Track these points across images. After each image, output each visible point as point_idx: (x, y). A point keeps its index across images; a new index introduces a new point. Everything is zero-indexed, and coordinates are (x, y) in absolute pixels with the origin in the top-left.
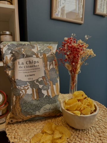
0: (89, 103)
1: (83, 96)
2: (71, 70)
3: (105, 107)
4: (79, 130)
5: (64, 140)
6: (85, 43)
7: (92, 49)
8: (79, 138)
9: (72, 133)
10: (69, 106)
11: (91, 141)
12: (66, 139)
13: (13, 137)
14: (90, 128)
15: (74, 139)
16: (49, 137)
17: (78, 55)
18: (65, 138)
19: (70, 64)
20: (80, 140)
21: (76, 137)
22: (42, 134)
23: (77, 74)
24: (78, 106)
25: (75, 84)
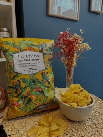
0: (85, 95)
1: (79, 89)
2: (67, 64)
3: (101, 100)
4: (76, 122)
5: (61, 132)
6: (80, 37)
7: (87, 43)
8: (76, 130)
9: (69, 125)
10: (65, 98)
11: (88, 133)
12: (63, 131)
13: (10, 130)
14: (87, 120)
15: (71, 131)
16: (46, 129)
17: (73, 48)
18: (62, 129)
19: (66, 58)
20: (77, 132)
21: (73, 128)
22: (39, 126)
23: (73, 68)
24: (74, 98)
25: (71, 77)
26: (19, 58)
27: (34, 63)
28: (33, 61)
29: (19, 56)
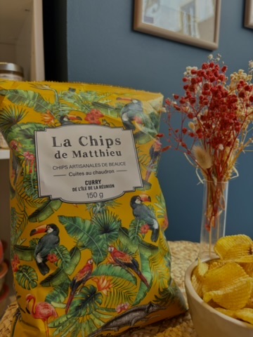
25: (220, 213)
26: (55, 145)
27: (106, 165)
28: (103, 157)
29: (54, 138)
